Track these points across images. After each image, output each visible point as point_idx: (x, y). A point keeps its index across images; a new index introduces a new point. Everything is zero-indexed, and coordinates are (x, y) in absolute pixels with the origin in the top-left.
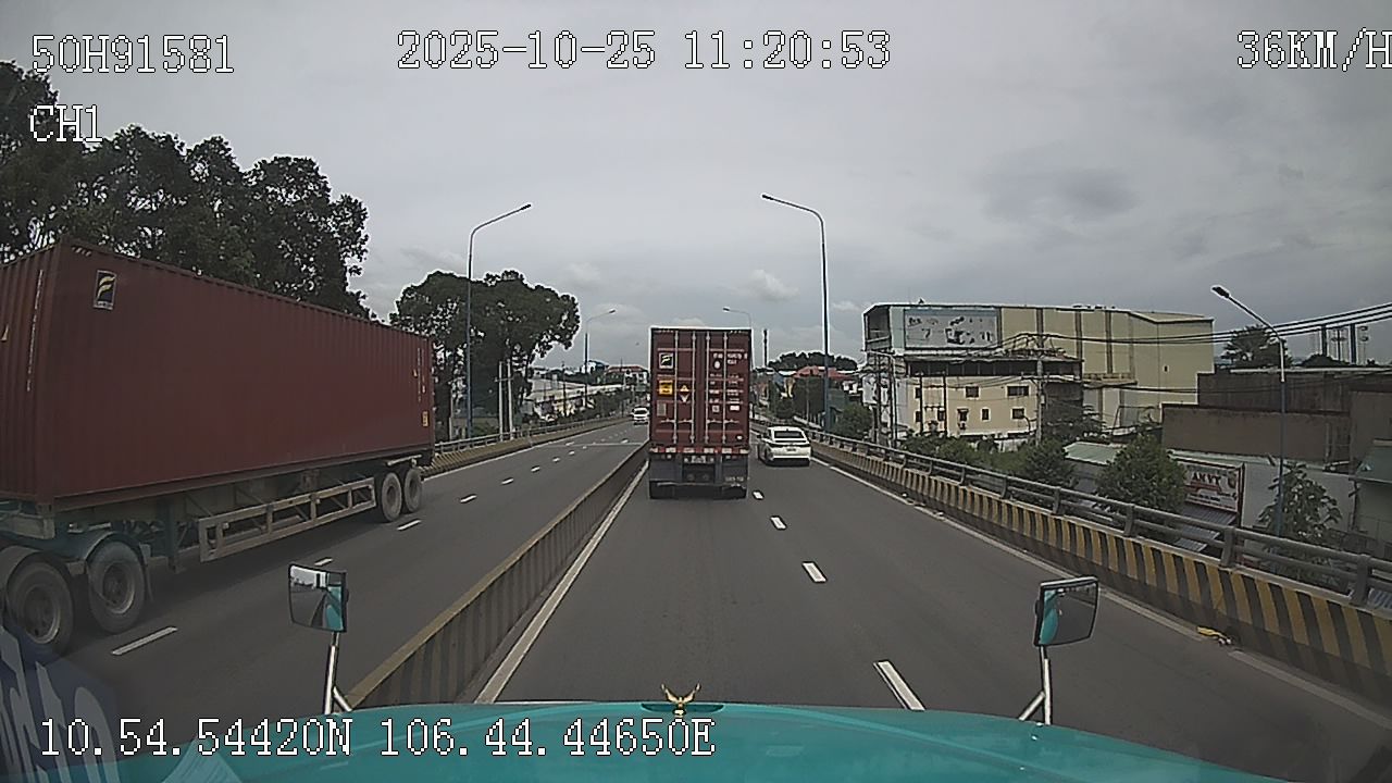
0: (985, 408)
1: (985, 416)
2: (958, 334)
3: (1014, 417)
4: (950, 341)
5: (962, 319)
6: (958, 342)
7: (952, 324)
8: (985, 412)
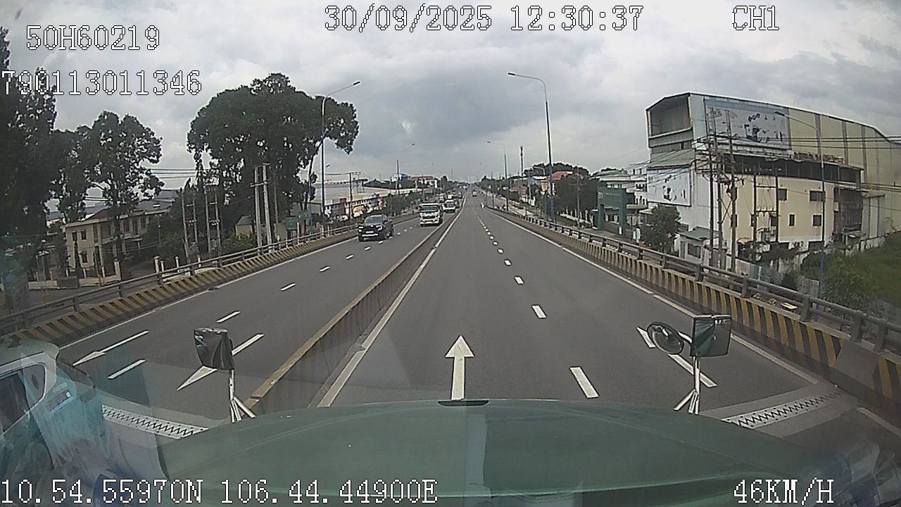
0: (792, 214)
1: (792, 224)
2: (756, 130)
3: (814, 225)
4: (748, 137)
5: (758, 115)
6: (755, 139)
7: (750, 119)
8: (792, 217)
